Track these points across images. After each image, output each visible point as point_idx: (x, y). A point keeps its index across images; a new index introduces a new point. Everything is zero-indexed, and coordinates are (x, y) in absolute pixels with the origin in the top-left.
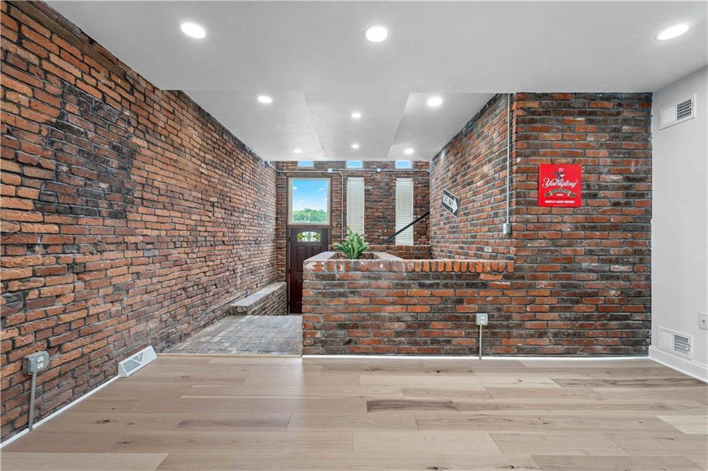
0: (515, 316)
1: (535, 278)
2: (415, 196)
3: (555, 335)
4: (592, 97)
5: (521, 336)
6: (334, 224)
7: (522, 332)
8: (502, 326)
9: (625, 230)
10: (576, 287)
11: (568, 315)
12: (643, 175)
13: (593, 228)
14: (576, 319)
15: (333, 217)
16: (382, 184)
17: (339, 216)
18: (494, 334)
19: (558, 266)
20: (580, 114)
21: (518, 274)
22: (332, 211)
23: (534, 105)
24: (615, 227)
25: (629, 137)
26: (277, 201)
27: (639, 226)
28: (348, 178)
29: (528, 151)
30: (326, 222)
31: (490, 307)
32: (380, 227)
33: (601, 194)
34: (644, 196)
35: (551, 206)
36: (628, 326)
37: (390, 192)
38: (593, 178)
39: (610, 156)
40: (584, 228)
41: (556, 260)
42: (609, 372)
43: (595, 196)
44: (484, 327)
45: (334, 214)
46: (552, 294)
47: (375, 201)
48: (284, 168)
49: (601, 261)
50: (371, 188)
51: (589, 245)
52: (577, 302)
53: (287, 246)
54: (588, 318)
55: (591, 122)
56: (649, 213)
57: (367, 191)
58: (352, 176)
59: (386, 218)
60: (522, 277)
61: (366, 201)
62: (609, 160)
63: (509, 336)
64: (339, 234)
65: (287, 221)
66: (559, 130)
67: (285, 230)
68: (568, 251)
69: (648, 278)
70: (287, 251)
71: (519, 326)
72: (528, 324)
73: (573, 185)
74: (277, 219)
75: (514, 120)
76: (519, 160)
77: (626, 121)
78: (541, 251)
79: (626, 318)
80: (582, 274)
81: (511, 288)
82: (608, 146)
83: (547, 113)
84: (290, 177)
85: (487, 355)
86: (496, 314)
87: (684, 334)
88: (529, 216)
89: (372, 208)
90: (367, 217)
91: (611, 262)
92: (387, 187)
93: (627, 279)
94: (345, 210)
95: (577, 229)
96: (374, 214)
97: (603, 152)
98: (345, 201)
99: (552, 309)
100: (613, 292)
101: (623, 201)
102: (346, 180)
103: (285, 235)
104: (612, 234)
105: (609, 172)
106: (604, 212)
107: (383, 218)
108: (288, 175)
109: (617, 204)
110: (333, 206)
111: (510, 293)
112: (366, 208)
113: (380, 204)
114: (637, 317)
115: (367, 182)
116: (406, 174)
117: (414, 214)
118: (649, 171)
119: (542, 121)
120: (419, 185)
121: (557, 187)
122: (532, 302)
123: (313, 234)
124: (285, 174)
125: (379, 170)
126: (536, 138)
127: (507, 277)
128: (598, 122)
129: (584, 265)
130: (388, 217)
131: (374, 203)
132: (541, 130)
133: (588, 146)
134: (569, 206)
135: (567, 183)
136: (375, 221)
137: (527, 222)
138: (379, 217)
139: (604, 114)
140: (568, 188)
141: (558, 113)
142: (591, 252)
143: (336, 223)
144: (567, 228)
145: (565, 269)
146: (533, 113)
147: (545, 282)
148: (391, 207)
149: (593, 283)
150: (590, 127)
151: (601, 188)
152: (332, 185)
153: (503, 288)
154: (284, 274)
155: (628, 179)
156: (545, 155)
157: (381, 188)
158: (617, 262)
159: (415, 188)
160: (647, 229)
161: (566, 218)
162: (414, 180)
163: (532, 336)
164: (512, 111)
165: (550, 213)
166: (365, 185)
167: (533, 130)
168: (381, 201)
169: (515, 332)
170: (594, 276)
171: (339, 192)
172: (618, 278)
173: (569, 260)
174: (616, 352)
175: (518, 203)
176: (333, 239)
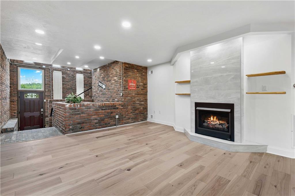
0: (124, 115)
1: (128, 106)
2: (84, 81)
3: (132, 118)
4: (138, 66)
5: (125, 120)
6: (47, 90)
7: (125, 119)
8: (121, 118)
9: (144, 95)
10: (135, 107)
11: (134, 114)
12: (146, 84)
13: (138, 94)
14: (136, 115)
15: (46, 87)
16: (70, 75)
17: (49, 87)
18: (120, 120)
19: (132, 103)
20: (136, 69)
21: (124, 105)
22: (45, 85)
23: (127, 66)
24: (142, 94)
25: (144, 76)
26: (10, 78)
27: (145, 94)
28: (54, 71)
29: (126, 76)
30: (42, 89)
31: (119, 114)
32: (69, 92)
33: (140, 87)
34: (146, 88)
35: (131, 89)
36: (144, 115)
37: (74, 78)
38: (138, 83)
39: (141, 79)
40: (137, 94)
41: (132, 102)
42: (141, 124)
43: (138, 87)
44: (118, 119)
45: (46, 86)
46: (131, 109)
47: (67, 82)
48: (15, 62)
49: (140, 101)
50: (65, 76)
51: (138, 98)
52: (136, 111)
53: (18, 100)
54: (137, 114)
55: (138, 71)
56: (147, 91)
57: (63, 78)
58: (56, 70)
59: (72, 88)
60: (125, 106)
61: (63, 81)
62: (141, 80)
63: (123, 120)
64: (50, 95)
65: (17, 88)
66: (132, 72)
67: (16, 92)
68: (134, 99)
69: (147, 105)
70: (18, 103)
71: (125, 117)
72: (127, 117)
73: (135, 85)
74: (10, 87)
75: (123, 68)
76: (124, 78)
77: (143, 72)
78: (129, 100)
79: (144, 113)
80: (137, 105)
81: (123, 108)
82: (140, 77)
83: (130, 68)
84: (19, 67)
85: (118, 125)
86: (120, 115)
87: (152, 115)
88: (127, 92)
89: (66, 84)
90: (63, 88)
91: (141, 102)
92: (72, 77)
93: (144, 105)
94: (52, 85)
95: (135, 95)
96: (67, 87)
97: (140, 78)
98: (52, 80)
99: (131, 113)
100: (142, 108)
101: (143, 89)
102: (52, 72)
103: (16, 95)
104: (142, 96)
105: (141, 83)
106: (140, 91)
107: (71, 88)
108: (17, 65)
109: (142, 89)
110: (46, 82)
111: (123, 110)
112: (63, 84)
113: (69, 83)
114: (146, 113)
115: (63, 73)
116: (80, 72)
117: (84, 88)
118: (147, 83)
119: (129, 70)
120: (86, 77)
121: (132, 85)
122: (127, 111)
123: (34, 94)
124: (16, 65)
125: (69, 69)
126: (128, 73)
127: (122, 106)
128: (139, 71)
129: (137, 102)
130: (73, 88)
131: (67, 83)
132: (129, 72)
133: (137, 77)
134: (134, 89)
135: (134, 84)
136: (67, 90)
137: (126, 93)
138: (69, 88)
139: (140, 70)
140: (134, 85)
141: (132, 68)
142: (138, 100)
143: (48, 90)
144: (134, 94)
145: (133, 104)
146: (127, 68)
147: (130, 107)
148: (74, 84)
149: (138, 106)
150: (138, 72)
151: (140, 86)
152: (45, 73)
153: (121, 109)
154: (16, 114)
155: (144, 84)
156: (129, 78)
157: (69, 77)
158: (142, 102)
159: (84, 78)
160: (147, 95)
161: (134, 92)
162: (84, 75)
163: (127, 119)
164: (122, 66)
165: (131, 91)
166: (62, 75)
167: (127, 71)
168: (70, 82)
169: (124, 119)
170: (138, 105)
171: (49, 76)
172: (142, 105)
173: (134, 101)
174: (142, 121)
175: (124, 88)
176: (46, 97)
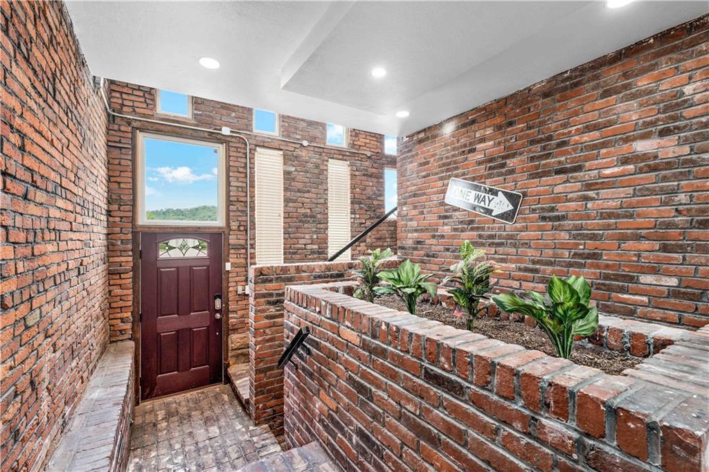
2: (353, 187)
6: (234, 225)
15: (231, 214)
16: (310, 165)
17: (242, 211)
22: (229, 203)
26: (109, 177)
28: (258, 149)
30: (219, 222)
32: (306, 231)
37: (320, 178)
45: (232, 208)
47: (299, 191)
48: (125, 109)
50: (293, 169)
53: (134, 269)
57: (287, 174)
58: (263, 146)
59: (314, 217)
61: (286, 190)
64: (242, 242)
65: (133, 219)
67: (130, 236)
70: (134, 278)
74: (109, 213)
84: (141, 130)
89: (295, 202)
90: (288, 215)
92: (316, 171)
94: (253, 202)
96: (299, 210)
98: (253, 186)
102: (252, 151)
103: (130, 246)
107: (311, 217)
108: (135, 124)
110: (232, 194)
112: (287, 200)
113: (306, 195)
115: (287, 159)
116: (340, 154)
117: (352, 213)
120: (357, 173)
123: (192, 242)
124: (129, 122)
125: (305, 143)
130: (319, 216)
131: (299, 194)
136: (300, 221)
138: (305, 216)
143: (237, 224)
148: (322, 201)
152: (228, 157)
154: (129, 326)
157: (307, 172)
159: (353, 176)
162: (351, 165)
166: (285, 164)
168: (308, 192)
171: (241, 170)
176: (232, 251)
